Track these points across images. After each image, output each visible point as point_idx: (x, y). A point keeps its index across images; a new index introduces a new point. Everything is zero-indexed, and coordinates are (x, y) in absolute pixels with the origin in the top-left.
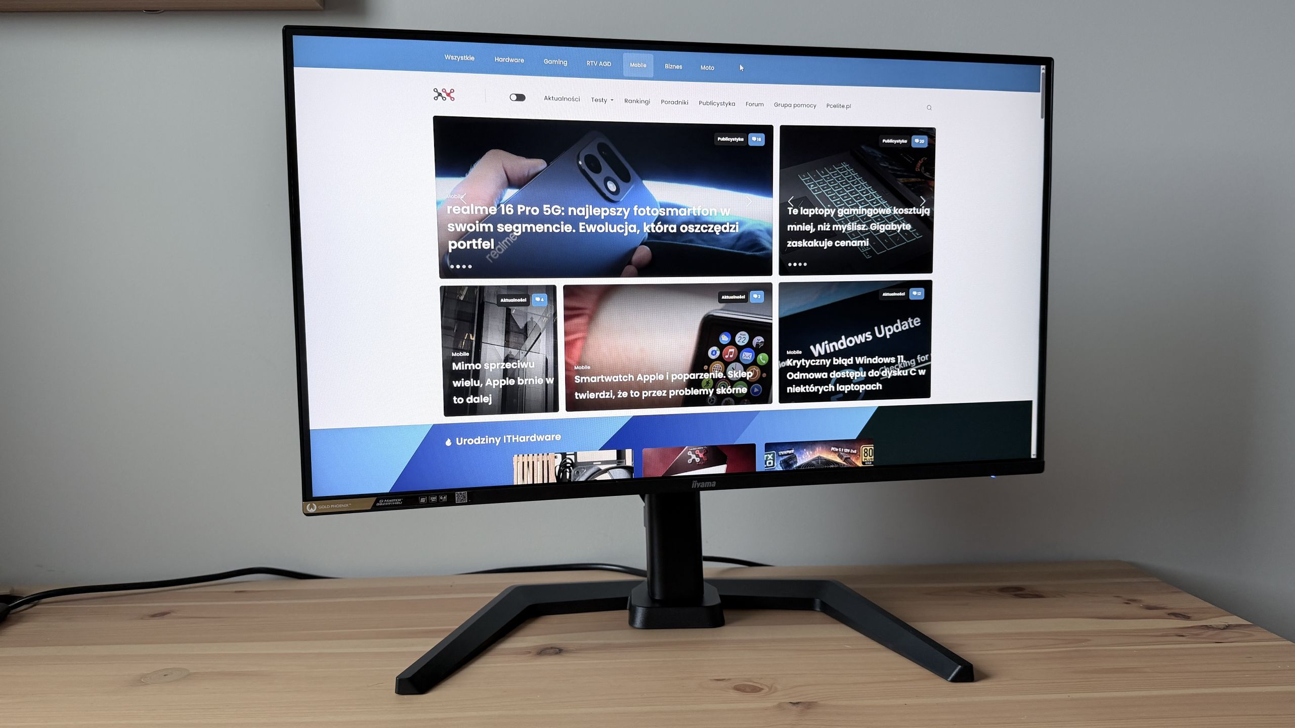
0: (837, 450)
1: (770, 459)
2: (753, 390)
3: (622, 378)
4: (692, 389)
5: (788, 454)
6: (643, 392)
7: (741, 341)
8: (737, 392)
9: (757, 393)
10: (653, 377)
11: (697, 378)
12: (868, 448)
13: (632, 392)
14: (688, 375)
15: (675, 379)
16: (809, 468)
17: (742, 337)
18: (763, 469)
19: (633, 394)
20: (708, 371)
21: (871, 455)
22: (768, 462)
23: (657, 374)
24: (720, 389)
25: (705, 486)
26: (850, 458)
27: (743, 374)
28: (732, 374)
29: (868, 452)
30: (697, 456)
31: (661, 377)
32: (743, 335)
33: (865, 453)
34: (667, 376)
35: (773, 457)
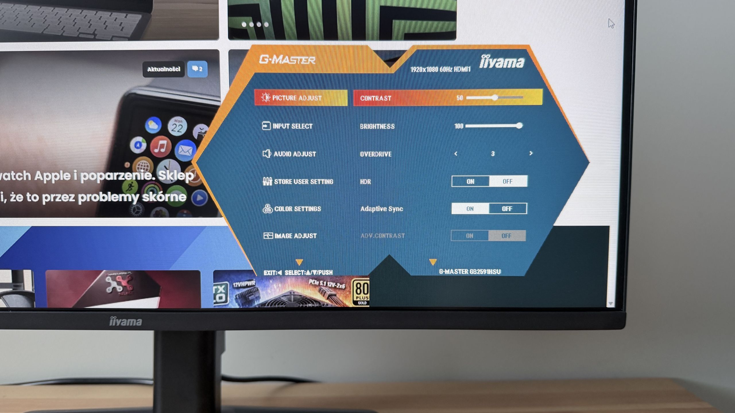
0: (317, 283)
1: (221, 293)
2: (195, 197)
3: (15, 177)
4: (109, 193)
5: (247, 286)
6: (44, 196)
7: (176, 130)
8: (172, 200)
9: (201, 202)
10: (56, 176)
11: (115, 179)
12: (362, 283)
13: (28, 195)
14: (102, 174)
15: (86, 179)
16: (277, 306)
17: (178, 124)
18: (212, 306)
19: (30, 198)
20: (130, 170)
21: (366, 292)
22: (217, 297)
23: (61, 172)
24: (148, 195)
25: (128, 325)
26: (335, 295)
27: (179, 176)
28: (164, 175)
29: (362, 288)
30: (119, 283)
31: (67, 177)
32: (179, 121)
33: (357, 288)
34: (75, 175)
35: (226, 289)
